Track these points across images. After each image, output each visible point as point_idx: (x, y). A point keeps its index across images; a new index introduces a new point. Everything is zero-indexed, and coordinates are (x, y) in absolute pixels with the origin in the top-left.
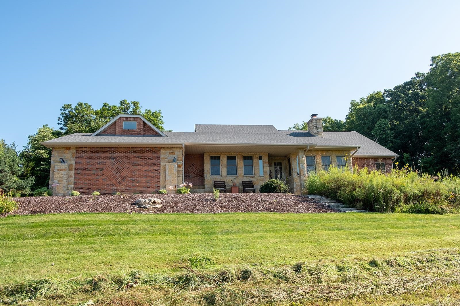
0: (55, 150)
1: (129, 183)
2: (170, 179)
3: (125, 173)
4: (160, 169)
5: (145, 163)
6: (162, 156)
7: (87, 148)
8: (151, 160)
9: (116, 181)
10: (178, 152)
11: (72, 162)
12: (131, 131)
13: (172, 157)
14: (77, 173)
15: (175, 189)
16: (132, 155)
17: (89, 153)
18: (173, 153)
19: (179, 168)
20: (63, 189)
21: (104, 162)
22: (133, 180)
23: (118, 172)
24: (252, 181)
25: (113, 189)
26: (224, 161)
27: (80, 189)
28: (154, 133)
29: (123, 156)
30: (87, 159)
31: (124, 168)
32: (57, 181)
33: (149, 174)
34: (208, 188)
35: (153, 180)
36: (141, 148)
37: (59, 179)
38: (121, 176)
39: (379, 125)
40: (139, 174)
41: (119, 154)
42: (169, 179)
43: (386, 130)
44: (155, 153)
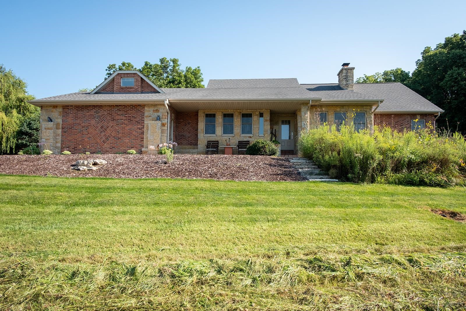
0: (43, 109)
1: (113, 142)
2: (153, 138)
3: (109, 132)
4: (144, 128)
5: (129, 122)
6: (146, 114)
7: (73, 106)
8: (135, 118)
9: (100, 140)
10: (163, 109)
11: (59, 120)
12: (129, 88)
13: (156, 114)
14: (64, 132)
15: (157, 149)
16: (116, 113)
17: (75, 111)
18: (157, 111)
19: (163, 126)
20: (50, 148)
21: (89, 121)
22: (117, 140)
23: (102, 131)
24: (249, 141)
25: (97, 149)
26: (219, 119)
27: (67, 147)
28: (153, 90)
29: (107, 115)
30: (73, 117)
31: (109, 127)
32: (44, 139)
33: (133, 133)
34: (202, 148)
35: (136, 139)
36: (125, 105)
37: (46, 138)
38: (105, 135)
39: (451, 75)
40: (123, 133)
41: (103, 112)
42: (151, 138)
43: (459, 80)
44: (139, 110)
